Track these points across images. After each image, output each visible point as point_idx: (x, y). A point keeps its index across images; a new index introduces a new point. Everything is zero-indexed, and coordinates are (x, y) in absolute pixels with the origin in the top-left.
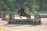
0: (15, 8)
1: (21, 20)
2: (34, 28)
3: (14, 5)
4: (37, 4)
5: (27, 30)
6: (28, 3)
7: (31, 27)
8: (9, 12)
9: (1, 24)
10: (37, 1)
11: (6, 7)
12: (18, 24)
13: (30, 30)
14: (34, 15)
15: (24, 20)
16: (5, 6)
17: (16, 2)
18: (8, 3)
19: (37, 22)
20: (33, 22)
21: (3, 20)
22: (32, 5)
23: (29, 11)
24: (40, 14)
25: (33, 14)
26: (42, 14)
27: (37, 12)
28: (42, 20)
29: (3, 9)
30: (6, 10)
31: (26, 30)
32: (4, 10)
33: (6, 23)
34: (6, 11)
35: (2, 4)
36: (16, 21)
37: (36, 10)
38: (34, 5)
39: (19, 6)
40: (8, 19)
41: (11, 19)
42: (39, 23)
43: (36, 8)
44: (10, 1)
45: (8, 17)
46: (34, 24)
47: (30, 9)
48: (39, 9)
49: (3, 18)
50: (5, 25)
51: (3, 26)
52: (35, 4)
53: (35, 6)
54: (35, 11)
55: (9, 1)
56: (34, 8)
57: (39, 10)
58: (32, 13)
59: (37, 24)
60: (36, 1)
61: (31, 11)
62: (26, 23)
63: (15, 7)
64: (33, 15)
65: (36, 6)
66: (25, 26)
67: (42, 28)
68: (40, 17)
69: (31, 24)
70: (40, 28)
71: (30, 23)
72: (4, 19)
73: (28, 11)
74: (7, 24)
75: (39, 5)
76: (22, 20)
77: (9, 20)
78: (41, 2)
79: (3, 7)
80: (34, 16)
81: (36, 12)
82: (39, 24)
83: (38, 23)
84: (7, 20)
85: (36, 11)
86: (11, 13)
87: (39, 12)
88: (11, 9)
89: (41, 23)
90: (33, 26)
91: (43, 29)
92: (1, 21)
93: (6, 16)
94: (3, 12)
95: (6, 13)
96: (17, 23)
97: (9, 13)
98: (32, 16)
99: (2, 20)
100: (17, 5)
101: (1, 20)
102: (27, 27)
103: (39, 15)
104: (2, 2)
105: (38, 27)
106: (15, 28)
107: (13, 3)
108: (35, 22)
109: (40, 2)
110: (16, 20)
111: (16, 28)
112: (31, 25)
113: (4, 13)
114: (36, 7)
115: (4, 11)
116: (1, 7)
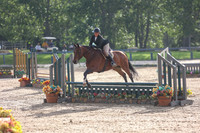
0: (78, 37)
1: (101, 88)
2: (159, 118)
3: (72, 23)
4: (171, 19)
5: (125, 127)
6: (131, 11)
7: (143, 117)
8: (49, 52)
9: (18, 104)
10: (168, 3)
11: (38, 30)
12: (90, 102)
13: (138, 130)
14: (156, 63)
15: (114, 88)
16: (33, 24)
17: (79, 9)
18: (48, 14)
19: (169, 94)
20: (151, 93)
21: (27, 84)
22: (149, 23)
23: (136, 46)
24: (181, 62)
25: (152, 59)
26: (192, 59)
27: (170, 50)
28: (193, 85)
29: (24, 38)
30: (37, 41)
31: (124, 129)
32: (28, 45)
33: (39, 97)
34: (38, 47)
35: (23, 17)
36: (81, 92)
37: (168, 42)
38: (155, 21)
39: (92, 28)
40: (47, 84)
41: (57, 80)
42: (180, 98)
43: (166, 34)
44: (56, 5)
45: (48, 72)
46: (156, 104)
47: (141, 39)
48: (181, 38)
49: (24, 76)
50: (34, 107)
51: (23, 110)
52: (160, 18)
53: (162, 27)
54: (161, 46)
55: (52, 3)
56: (156, 33)
57: (179, 43)
58: (148, 55)
59: (169, 105)
60: (168, 6)
61: (144, 48)
62: (123, 97)
63: (76, 31)
64: (151, 63)
65: (166, 25)
66: (118, 110)
67: (192, 119)
68: (183, 73)
69: (145, 104)
70: (184, 120)
71: (139, 98)
72: (29, 80)
73: (131, 45)
74: (42, 101)
75: (178, 20)
76: (105, 88)
77: (50, 88)
78: (188, 9)
79: (26, 30)
80: (156, 69)
81: (164, 53)
82: (180, 105)
83: (174, 99)
84: (41, 87)
85: (167, 49)
86: (58, 56)
87: (177, 50)
88: (58, 40)
89: (188, 98)
90: (152, 112)
91: (194, 125)
92: (17, 88)
93: (40, 71)
94: (26, 52)
95: (37, 56)
96: (85, 100)
97: (49, 56)
98: (149, 69)
99: (22, 87)
100: (84, 22)
101: (19, 84)
102: (128, 118)
103: (179, 66)
104: (22, 7)
105: (172, 117)
106: (77, 119)
107: (70, 11)
108: (160, 94)
109: (182, 10)
110: (80, 87)
111: (81, 120)
112: (143, 108)
113: (29, 57)
114: (165, 28)
115: (29, 47)
116: (19, 30)
